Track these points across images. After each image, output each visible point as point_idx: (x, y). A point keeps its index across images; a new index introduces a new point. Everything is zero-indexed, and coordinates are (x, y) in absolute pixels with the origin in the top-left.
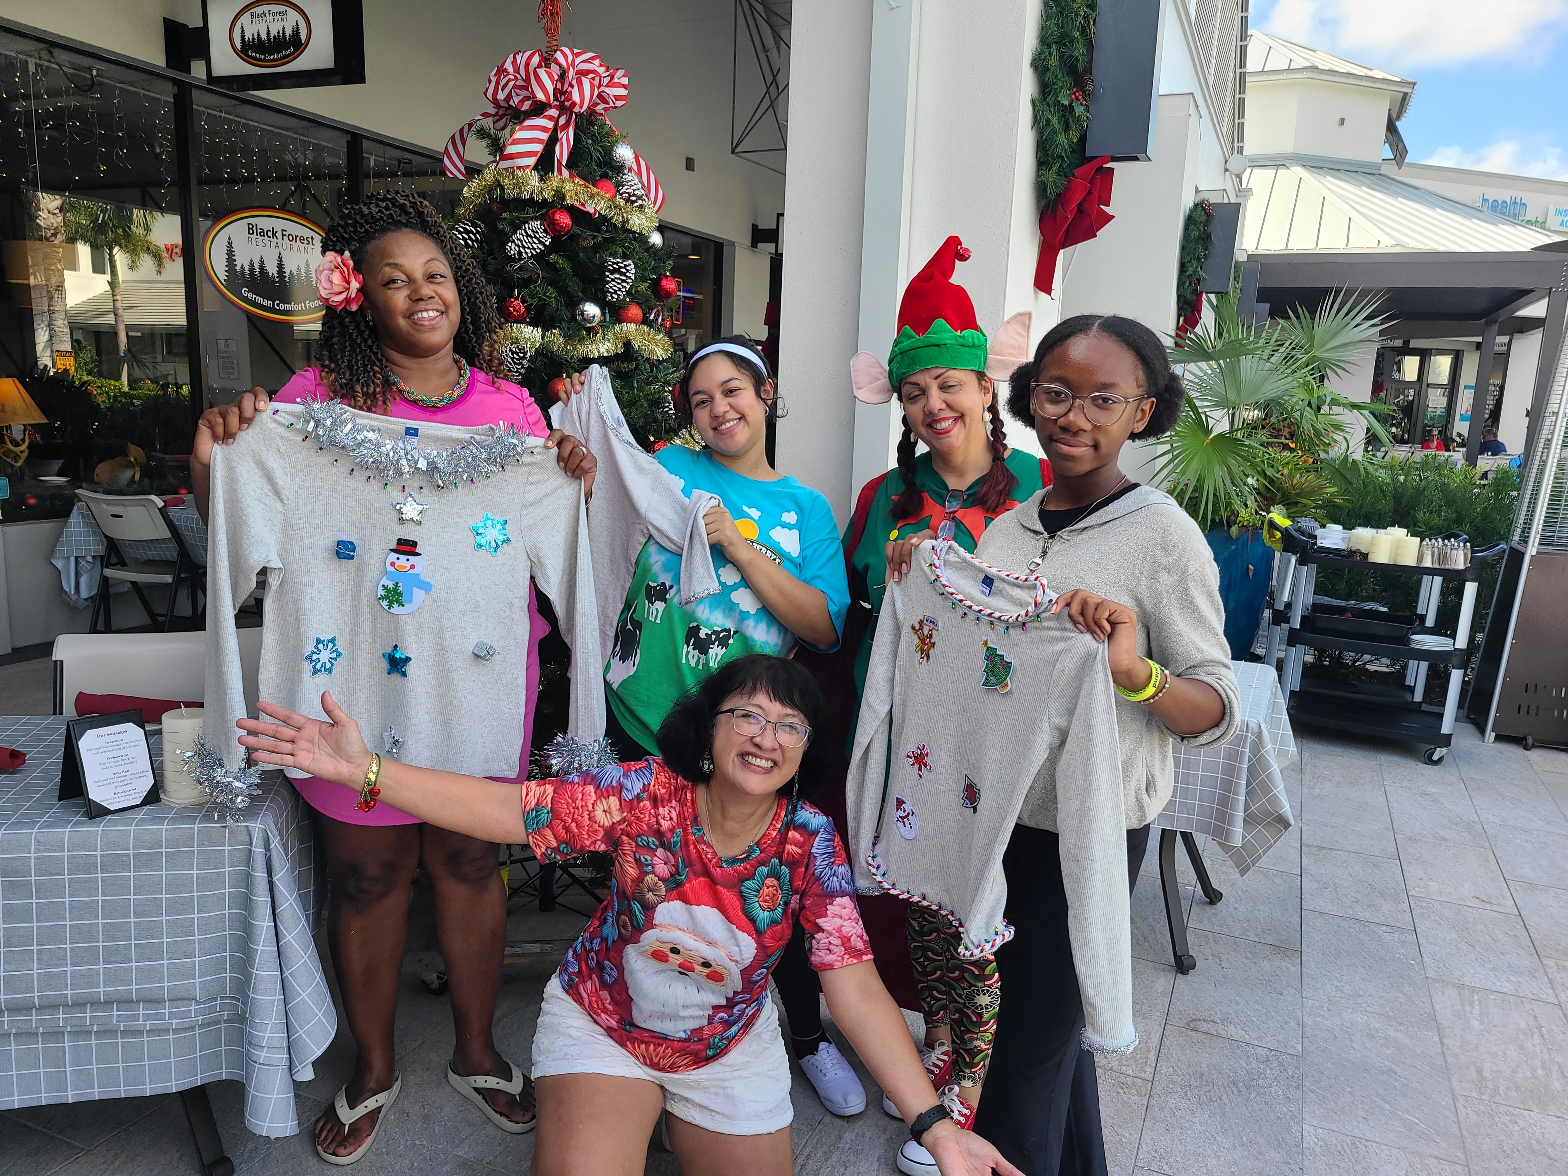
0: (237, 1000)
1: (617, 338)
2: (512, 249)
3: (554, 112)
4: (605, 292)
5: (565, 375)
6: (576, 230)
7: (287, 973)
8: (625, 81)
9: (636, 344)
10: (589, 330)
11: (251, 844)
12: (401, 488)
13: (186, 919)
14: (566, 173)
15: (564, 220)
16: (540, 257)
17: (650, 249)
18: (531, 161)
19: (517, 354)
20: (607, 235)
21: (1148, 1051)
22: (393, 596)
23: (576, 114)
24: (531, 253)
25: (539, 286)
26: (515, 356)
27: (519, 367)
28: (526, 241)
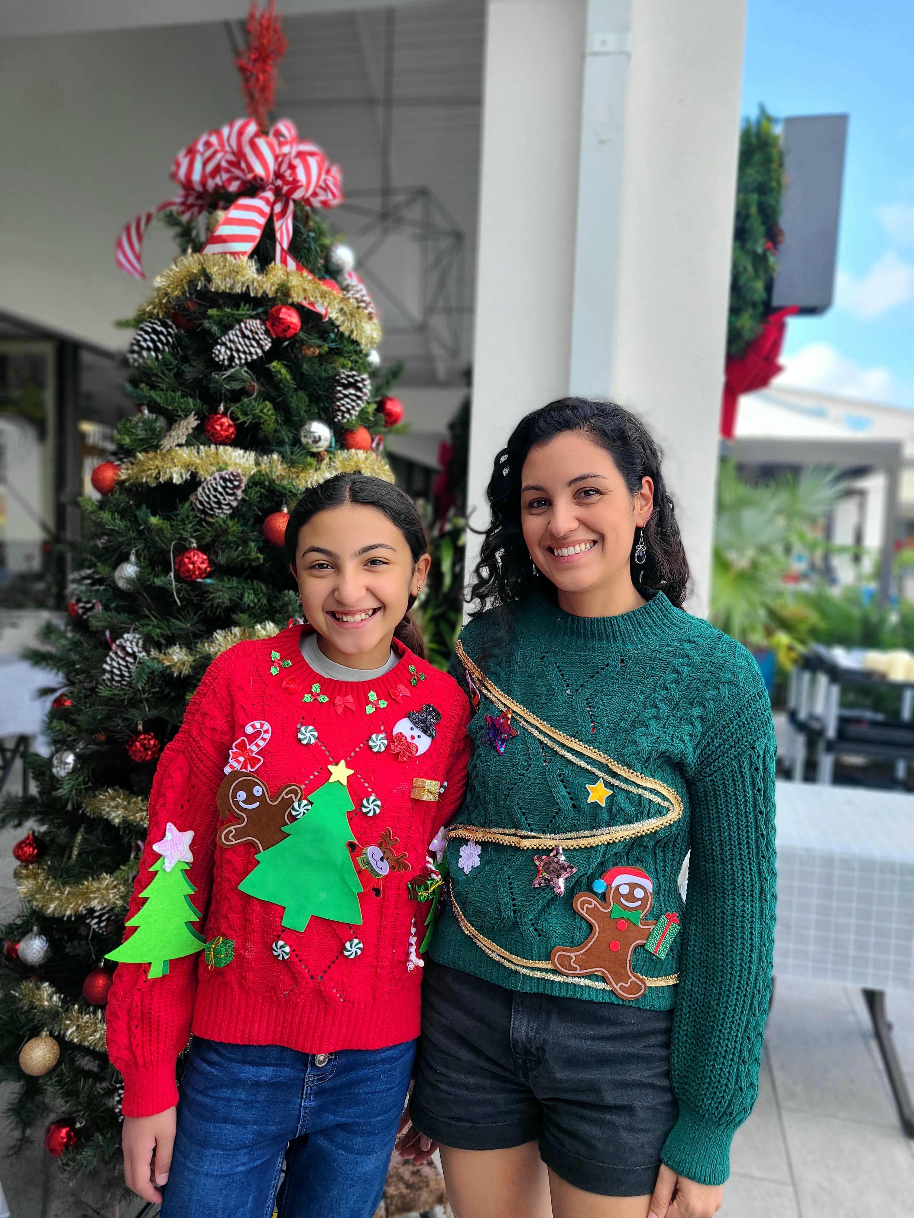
1: (346, 466)
2: (221, 353)
3: (269, 195)
4: (335, 410)
5: (285, 510)
6: (301, 335)
10: (314, 455)
14: (290, 263)
15: (290, 319)
18: (248, 247)
19: (231, 482)
20: (334, 345)
23: (294, 201)
24: (246, 359)
25: (255, 399)
26: (229, 484)
27: (232, 498)
28: (241, 344)
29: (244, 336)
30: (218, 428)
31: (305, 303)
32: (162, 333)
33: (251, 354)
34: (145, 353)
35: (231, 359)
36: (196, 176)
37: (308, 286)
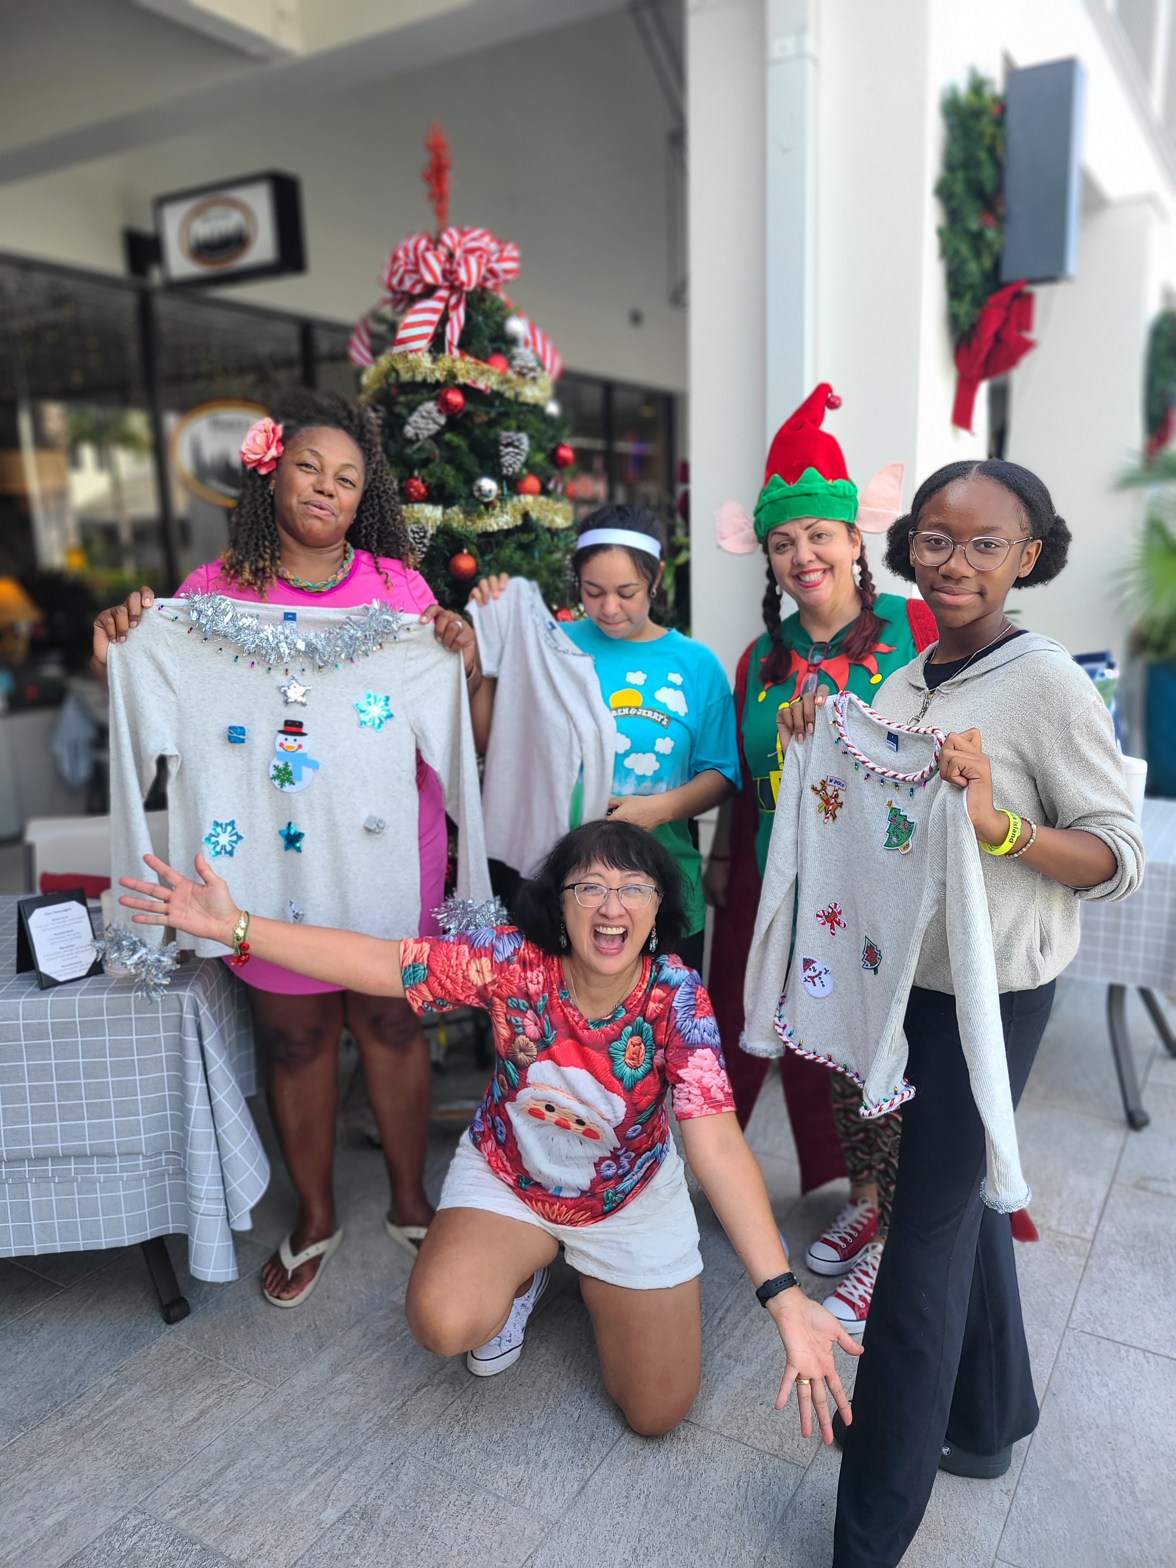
0: (179, 1155)
1: (515, 510)
2: (409, 431)
3: (443, 293)
4: (500, 466)
5: (465, 551)
6: (470, 407)
7: (219, 1131)
8: (515, 254)
9: (534, 515)
10: (488, 505)
11: (182, 1011)
12: (284, 672)
13: (129, 1080)
14: (456, 353)
15: (456, 398)
16: (436, 438)
17: (547, 419)
18: (423, 344)
19: (418, 533)
20: (502, 409)
21: (1091, 1210)
22: (284, 775)
24: (428, 434)
25: (439, 464)
28: (422, 423)
29: (423, 417)
30: (414, 490)
31: (467, 383)
33: (430, 430)
35: (417, 435)
37: (471, 368)
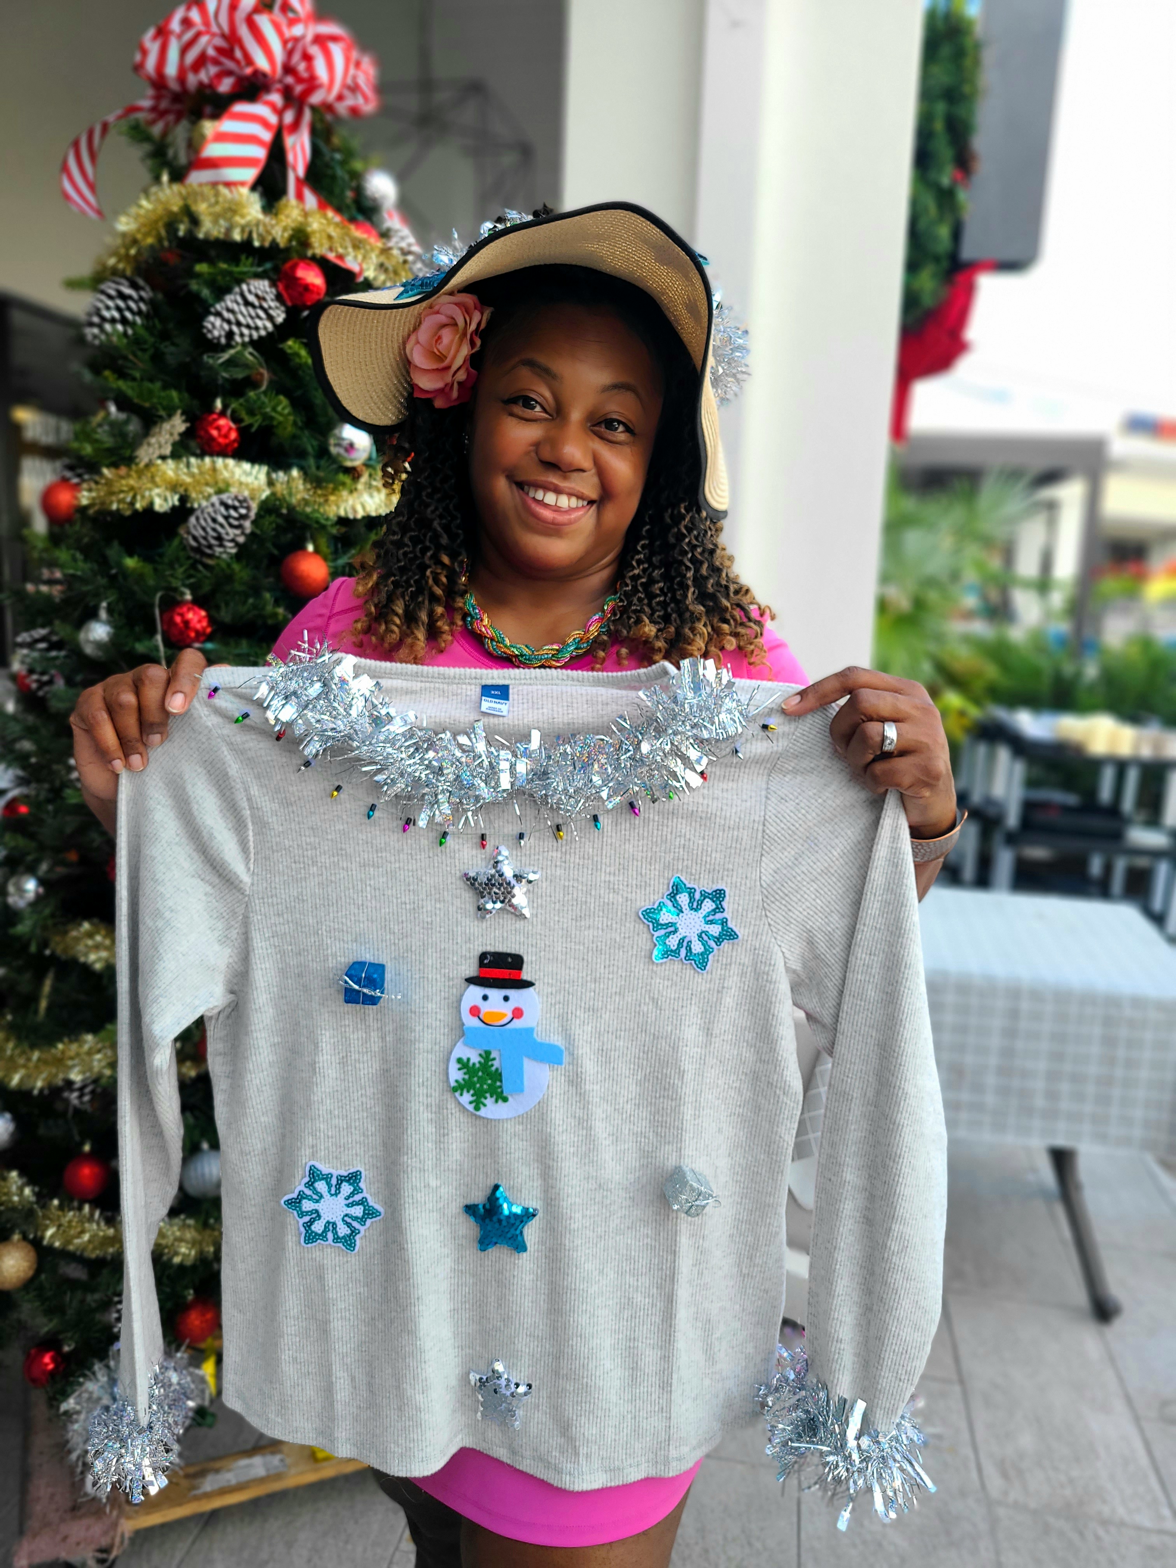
2: (215, 326)
3: (275, 98)
5: (310, 548)
10: (351, 473)
14: (308, 198)
16: (262, 345)
18: (250, 174)
19: (235, 509)
23: (313, 108)
24: (251, 336)
25: (265, 393)
26: (233, 513)
27: (238, 532)
28: (244, 314)
29: (247, 303)
30: (215, 433)
31: (331, 256)
32: (130, 297)
33: (257, 328)
34: (108, 327)
35: (230, 335)
36: (171, 69)
37: (333, 231)
